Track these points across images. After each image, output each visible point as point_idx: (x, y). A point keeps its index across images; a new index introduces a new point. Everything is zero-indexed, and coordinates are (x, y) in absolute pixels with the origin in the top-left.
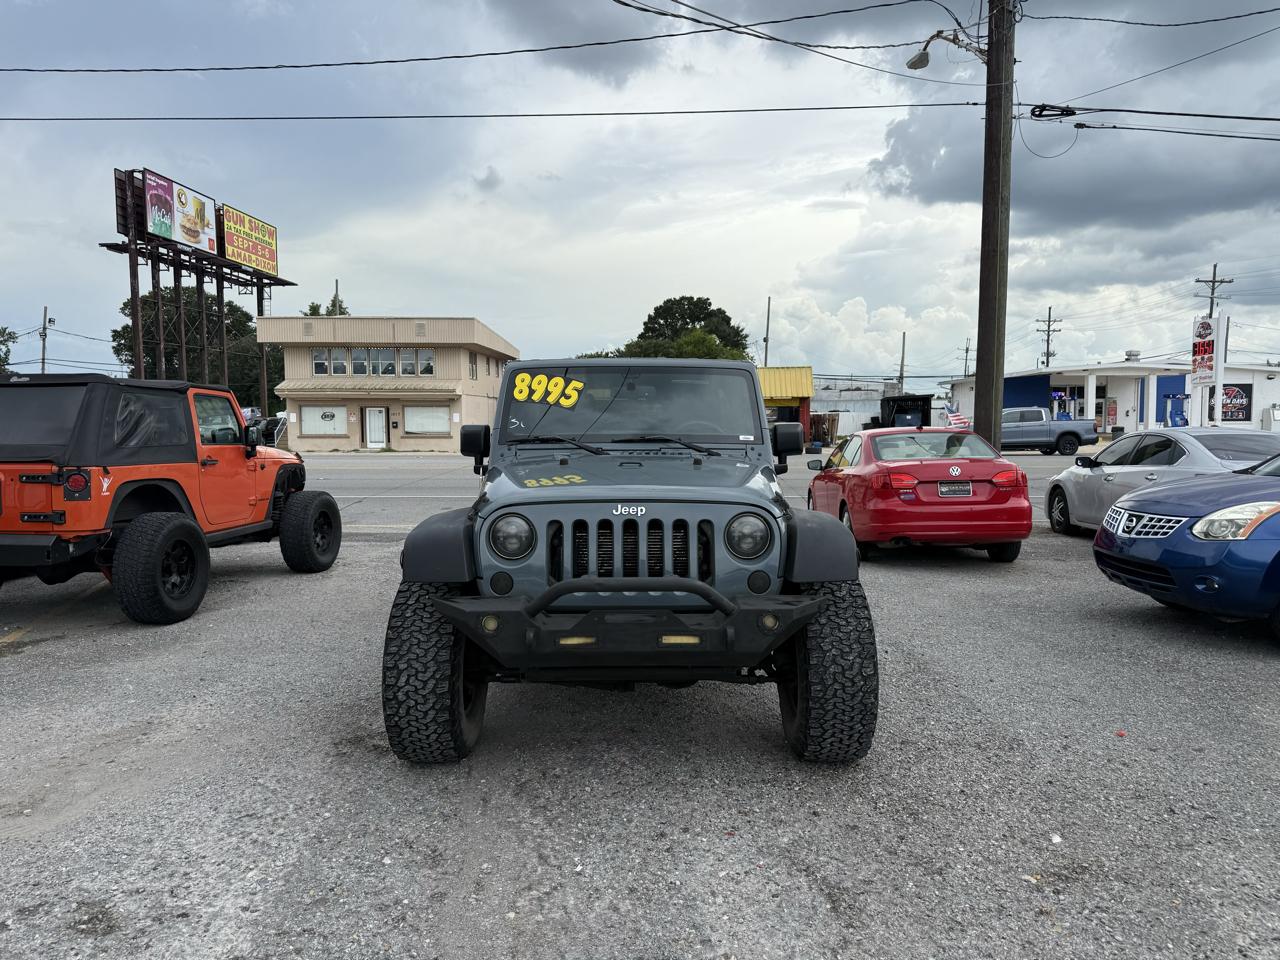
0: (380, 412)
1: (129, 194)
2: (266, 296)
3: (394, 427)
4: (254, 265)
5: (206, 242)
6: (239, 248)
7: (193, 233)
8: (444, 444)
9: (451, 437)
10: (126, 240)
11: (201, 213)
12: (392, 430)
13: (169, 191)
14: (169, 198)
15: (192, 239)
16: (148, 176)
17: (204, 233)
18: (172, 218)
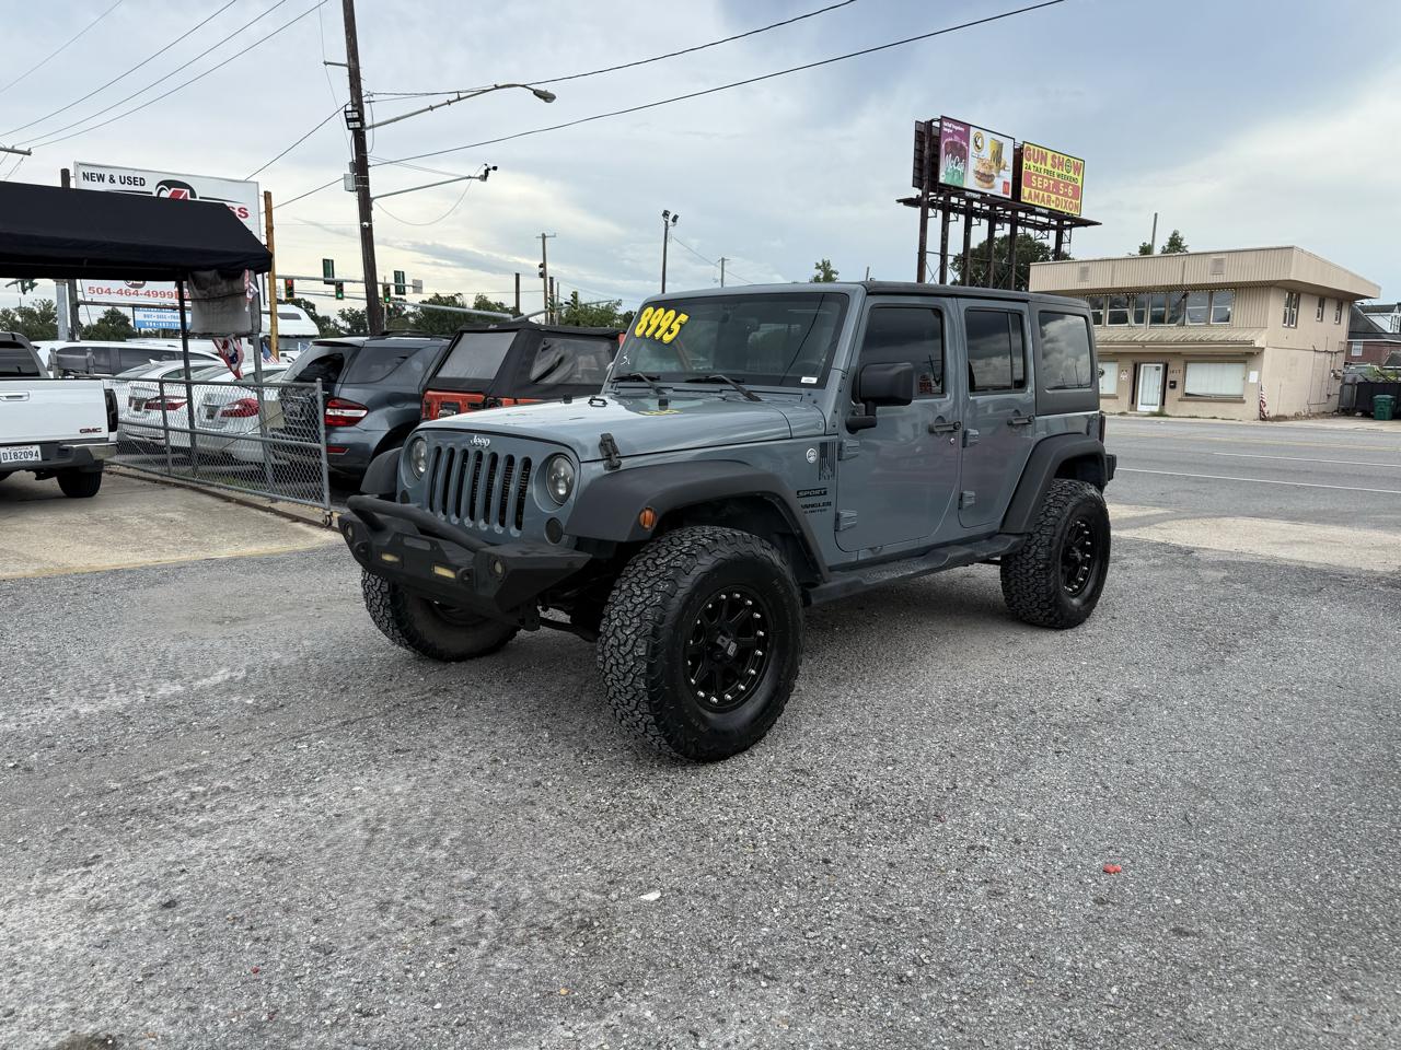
0: (1158, 369)
1: (926, 145)
2: (1065, 239)
3: (1171, 387)
4: (1053, 206)
5: (1000, 186)
6: (1037, 189)
7: (986, 178)
8: (1234, 410)
9: (1244, 402)
10: (919, 192)
11: (997, 156)
12: (1168, 390)
13: (965, 136)
14: (964, 144)
15: (986, 185)
16: (945, 124)
17: (999, 176)
18: (966, 165)
